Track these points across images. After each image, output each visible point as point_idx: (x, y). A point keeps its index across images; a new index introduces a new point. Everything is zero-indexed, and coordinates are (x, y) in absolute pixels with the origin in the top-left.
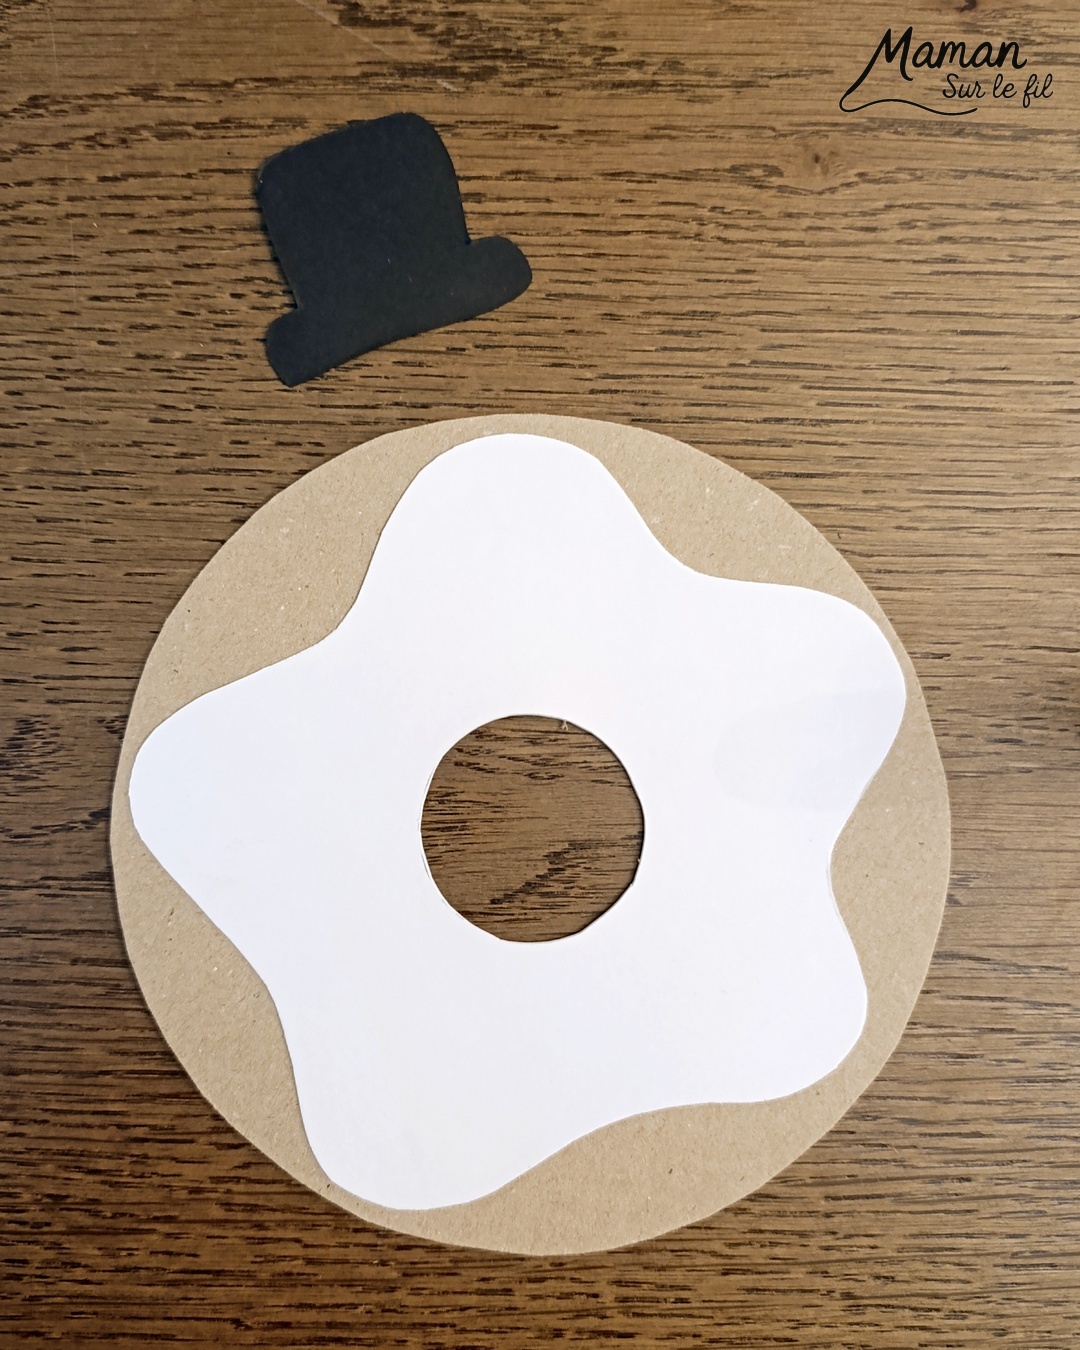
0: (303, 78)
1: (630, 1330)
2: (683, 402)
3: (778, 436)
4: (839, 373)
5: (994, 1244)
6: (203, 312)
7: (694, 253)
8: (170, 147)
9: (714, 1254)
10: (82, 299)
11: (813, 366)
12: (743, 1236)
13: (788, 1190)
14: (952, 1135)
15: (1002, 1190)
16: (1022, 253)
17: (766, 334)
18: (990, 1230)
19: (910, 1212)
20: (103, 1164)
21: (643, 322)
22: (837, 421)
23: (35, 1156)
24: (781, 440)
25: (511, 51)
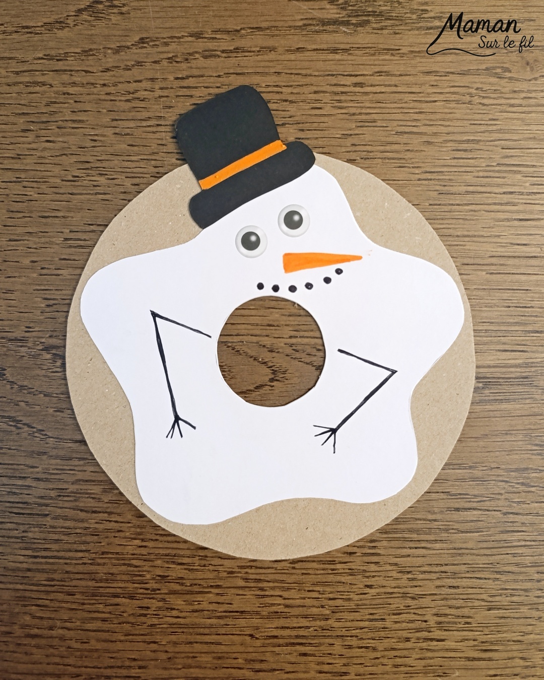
0: (275, 27)
1: (443, 638)
2: (464, 184)
3: (511, 200)
4: (540, 169)
7: (468, 111)
8: (210, 62)
9: (483, 600)
10: (168, 138)
11: (527, 166)
12: (497, 592)
13: (519, 569)
17: (504, 150)
20: (185, 560)
21: (443, 145)
22: (539, 193)
23: (152, 557)
24: (512, 203)
25: (376, 12)
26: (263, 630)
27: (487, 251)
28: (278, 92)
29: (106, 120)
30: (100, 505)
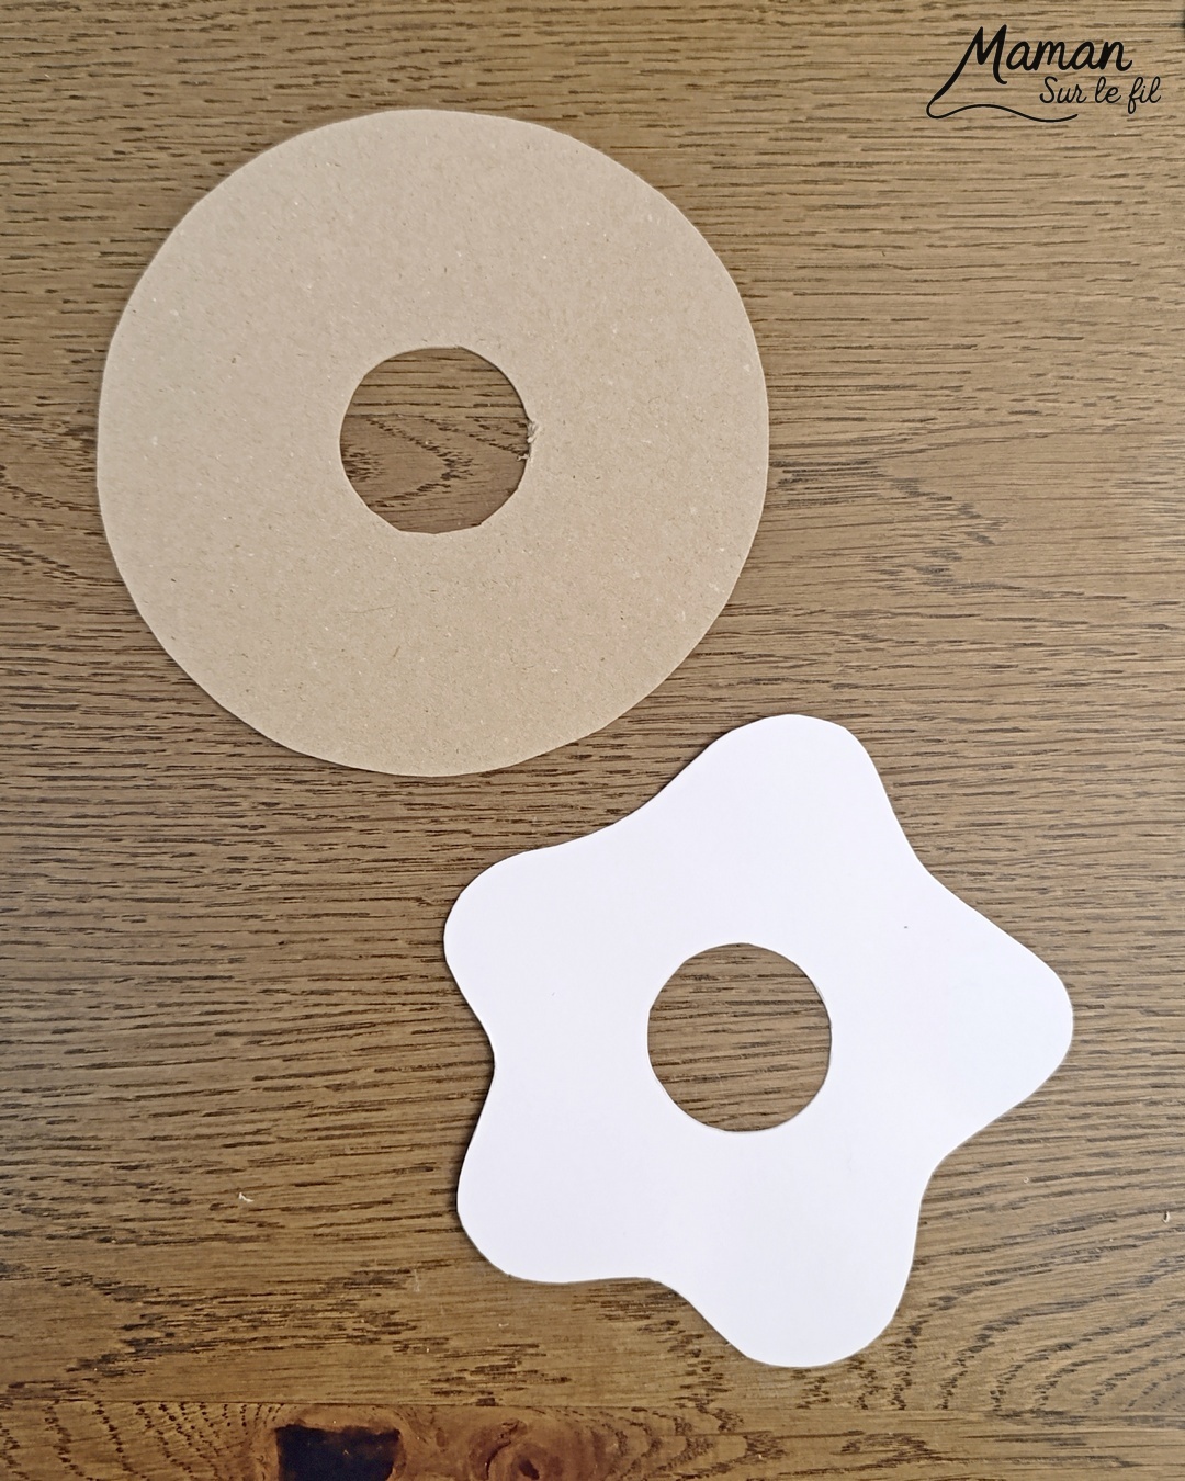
2: (754, 151)
3: (832, 176)
4: (879, 125)
5: (1032, 819)
6: (367, 94)
7: (758, 35)
10: (269, 87)
11: (857, 120)
14: (995, 730)
15: (1039, 774)
16: (1022, 25)
17: (818, 96)
18: (1031, 807)
19: (965, 795)
20: (307, 776)
21: (719, 90)
23: (251, 772)
24: (834, 180)
26: (439, 890)
27: (795, 258)
28: (448, 12)
29: (169, 60)
30: (164, 687)
